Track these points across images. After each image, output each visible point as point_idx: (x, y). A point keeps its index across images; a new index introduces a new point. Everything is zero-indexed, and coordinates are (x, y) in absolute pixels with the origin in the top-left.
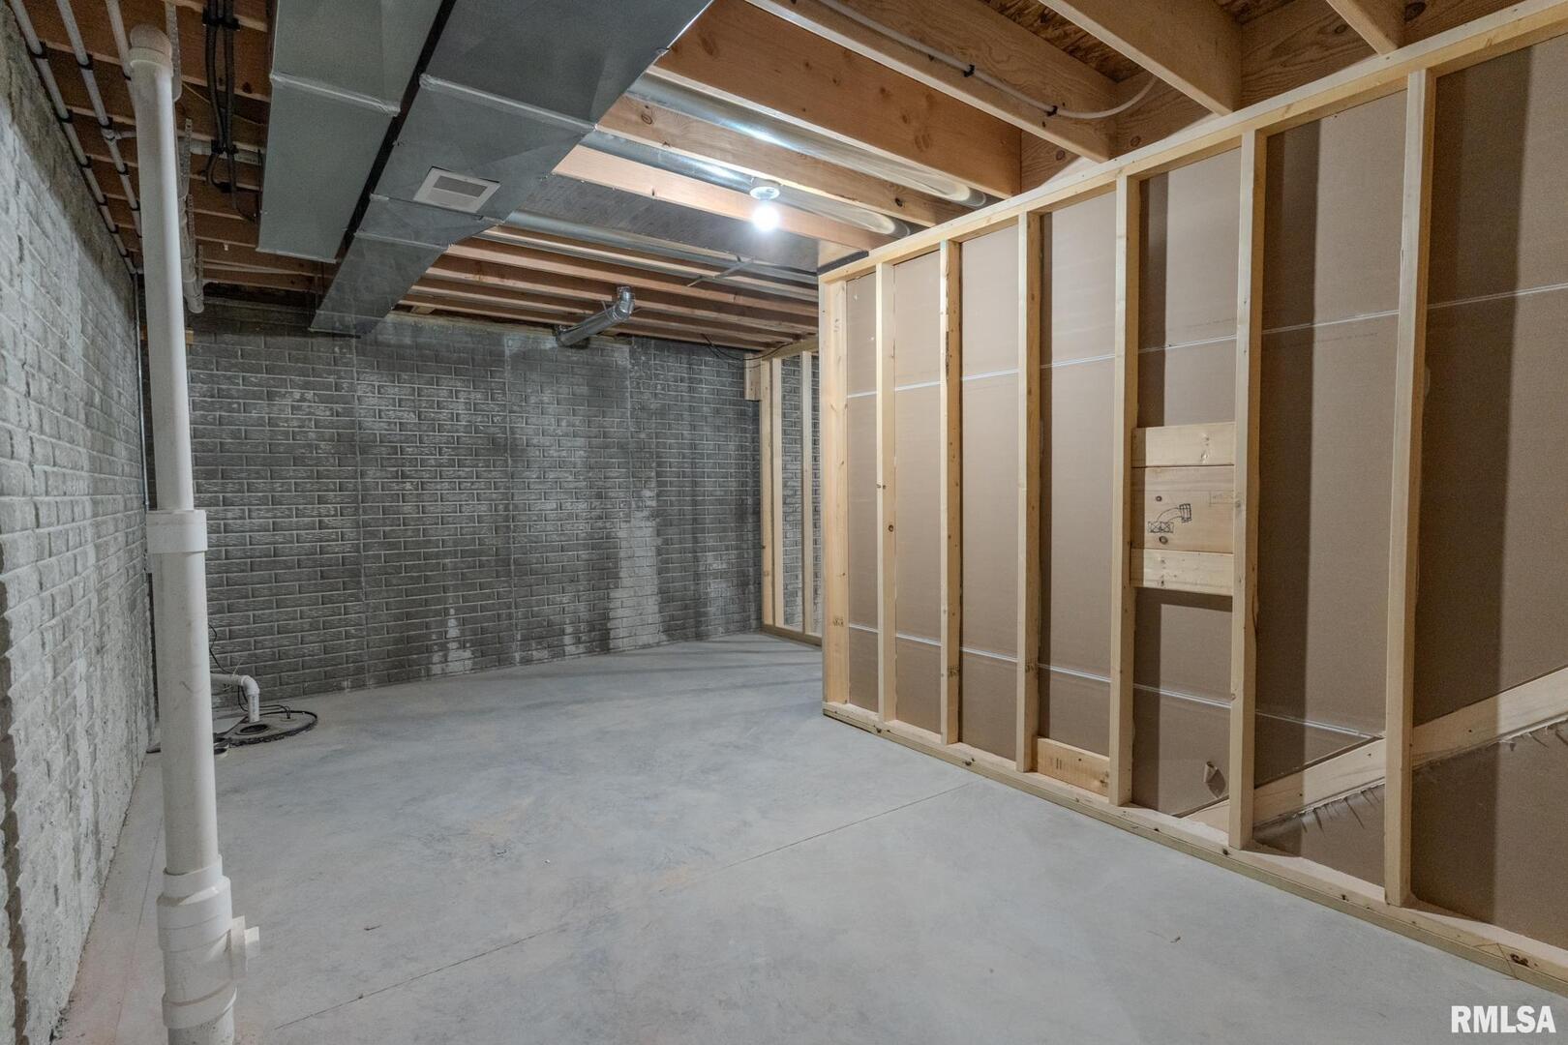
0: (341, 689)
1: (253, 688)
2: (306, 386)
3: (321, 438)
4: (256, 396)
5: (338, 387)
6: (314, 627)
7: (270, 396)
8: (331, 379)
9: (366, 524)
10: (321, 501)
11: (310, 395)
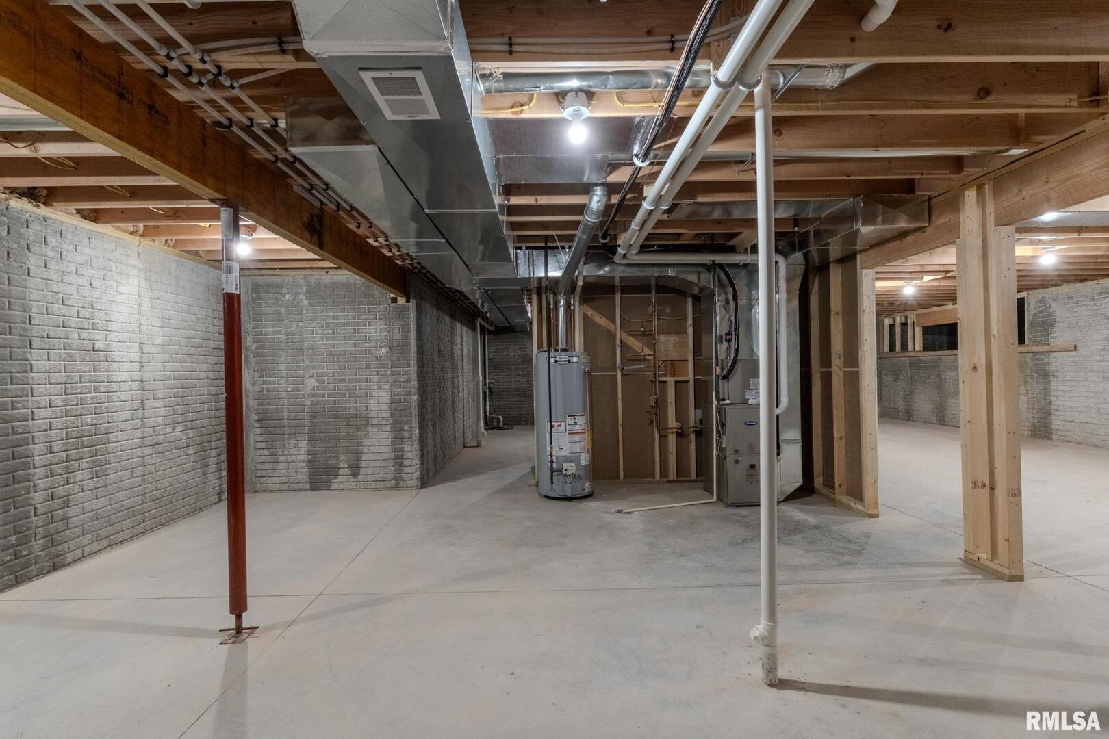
0: (522, 424)
1: (502, 419)
2: (516, 345)
3: (518, 358)
4: (505, 349)
5: (522, 345)
6: (516, 407)
7: (508, 348)
8: (521, 343)
9: (529, 381)
10: (519, 375)
11: (516, 347)
